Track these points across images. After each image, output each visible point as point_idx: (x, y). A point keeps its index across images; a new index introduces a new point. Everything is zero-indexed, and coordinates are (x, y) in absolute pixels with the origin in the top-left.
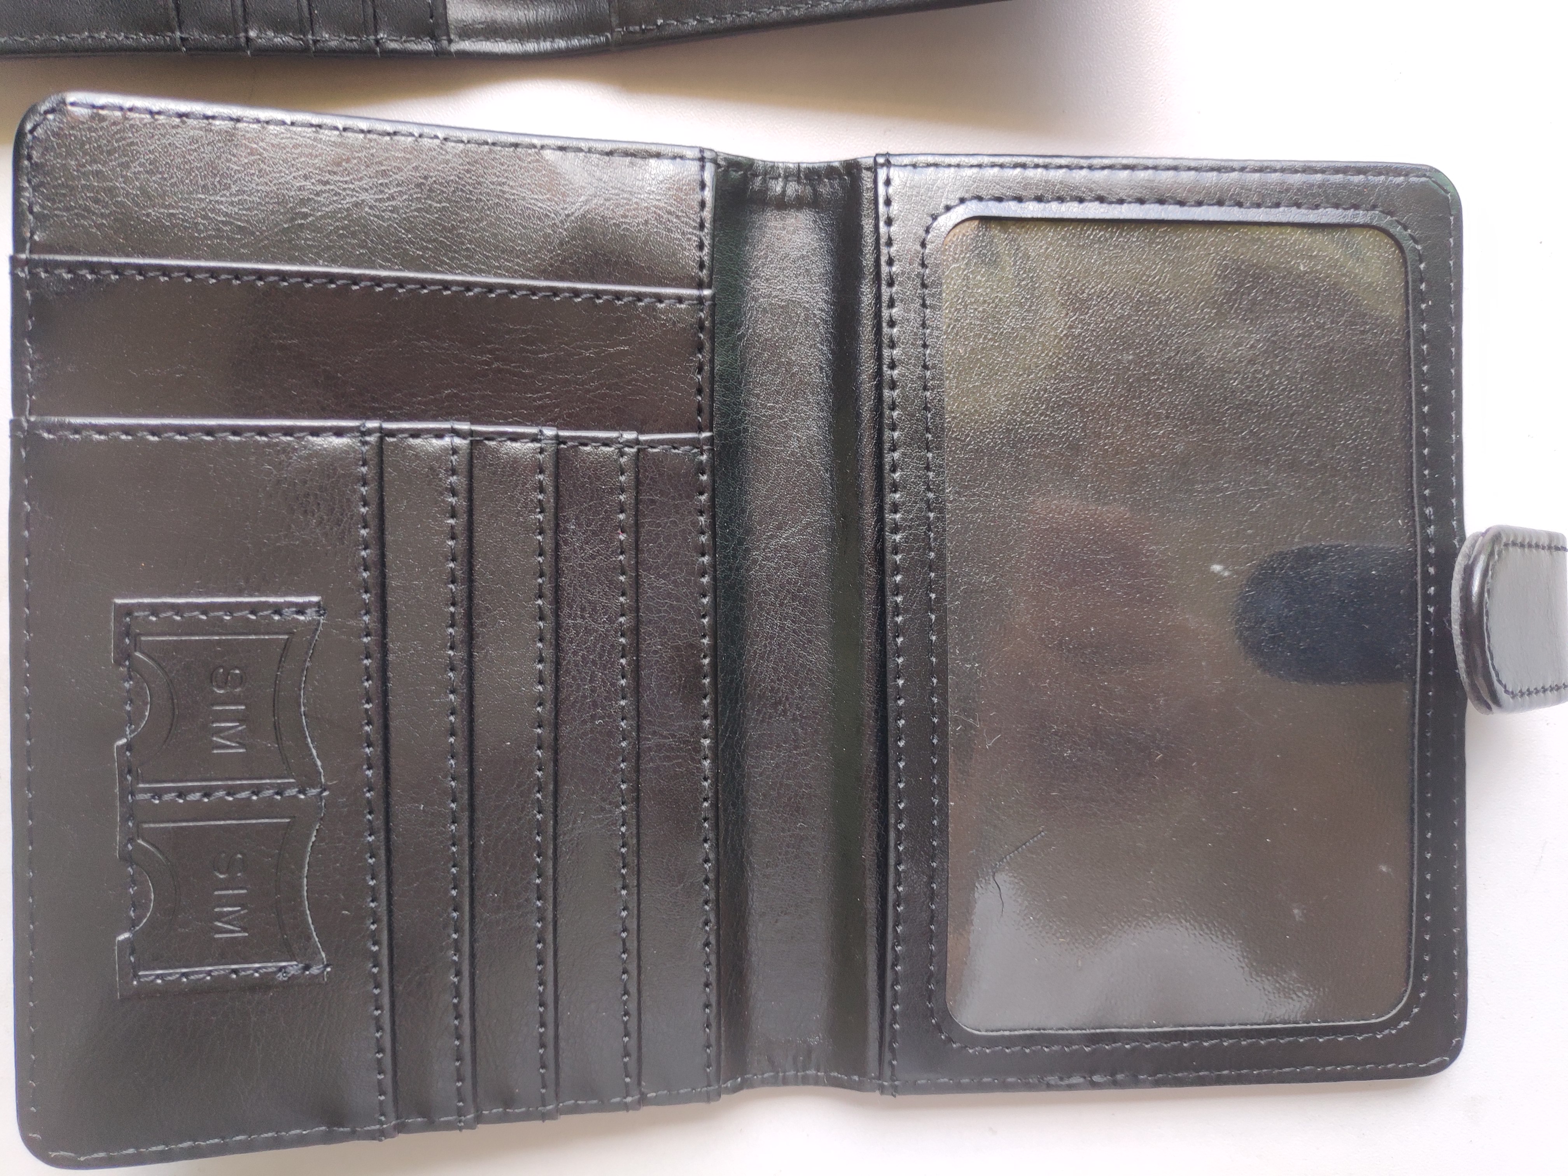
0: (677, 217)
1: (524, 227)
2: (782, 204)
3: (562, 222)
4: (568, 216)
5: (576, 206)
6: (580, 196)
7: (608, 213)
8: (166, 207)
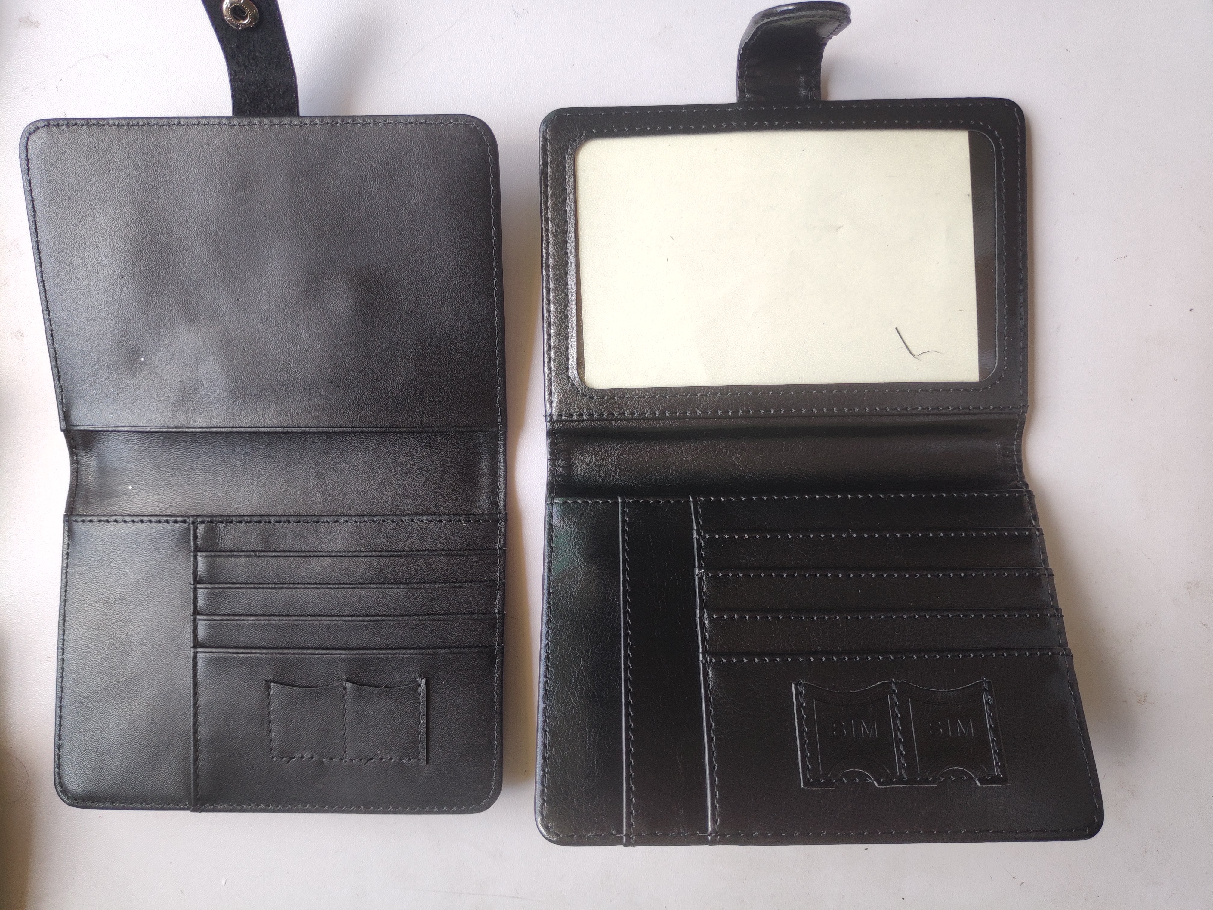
0: (583, 514)
1: (592, 587)
2: (569, 467)
3: (588, 569)
4: (585, 566)
5: (579, 563)
6: (574, 561)
7: (583, 547)
8: (594, 765)
